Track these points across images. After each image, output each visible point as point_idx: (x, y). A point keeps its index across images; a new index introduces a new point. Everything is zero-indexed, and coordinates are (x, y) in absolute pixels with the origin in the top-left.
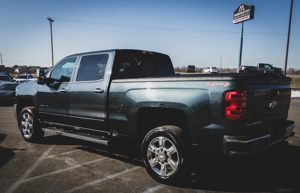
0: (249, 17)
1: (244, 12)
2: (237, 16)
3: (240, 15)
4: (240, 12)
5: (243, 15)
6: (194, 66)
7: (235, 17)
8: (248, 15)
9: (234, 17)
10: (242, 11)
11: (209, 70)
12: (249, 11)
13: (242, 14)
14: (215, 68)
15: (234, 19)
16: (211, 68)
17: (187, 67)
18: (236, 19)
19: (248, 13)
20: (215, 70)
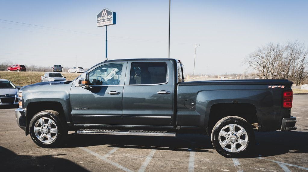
0: (112, 22)
1: (107, 17)
2: (101, 20)
3: (103, 20)
4: (103, 16)
5: (107, 20)
6: (60, 66)
7: (99, 20)
8: (111, 20)
9: (97, 21)
10: (105, 16)
11: (76, 69)
12: (112, 17)
13: (105, 18)
14: (82, 68)
15: (97, 23)
16: (77, 67)
17: (53, 66)
18: (100, 22)
19: (110, 18)
20: (82, 70)
